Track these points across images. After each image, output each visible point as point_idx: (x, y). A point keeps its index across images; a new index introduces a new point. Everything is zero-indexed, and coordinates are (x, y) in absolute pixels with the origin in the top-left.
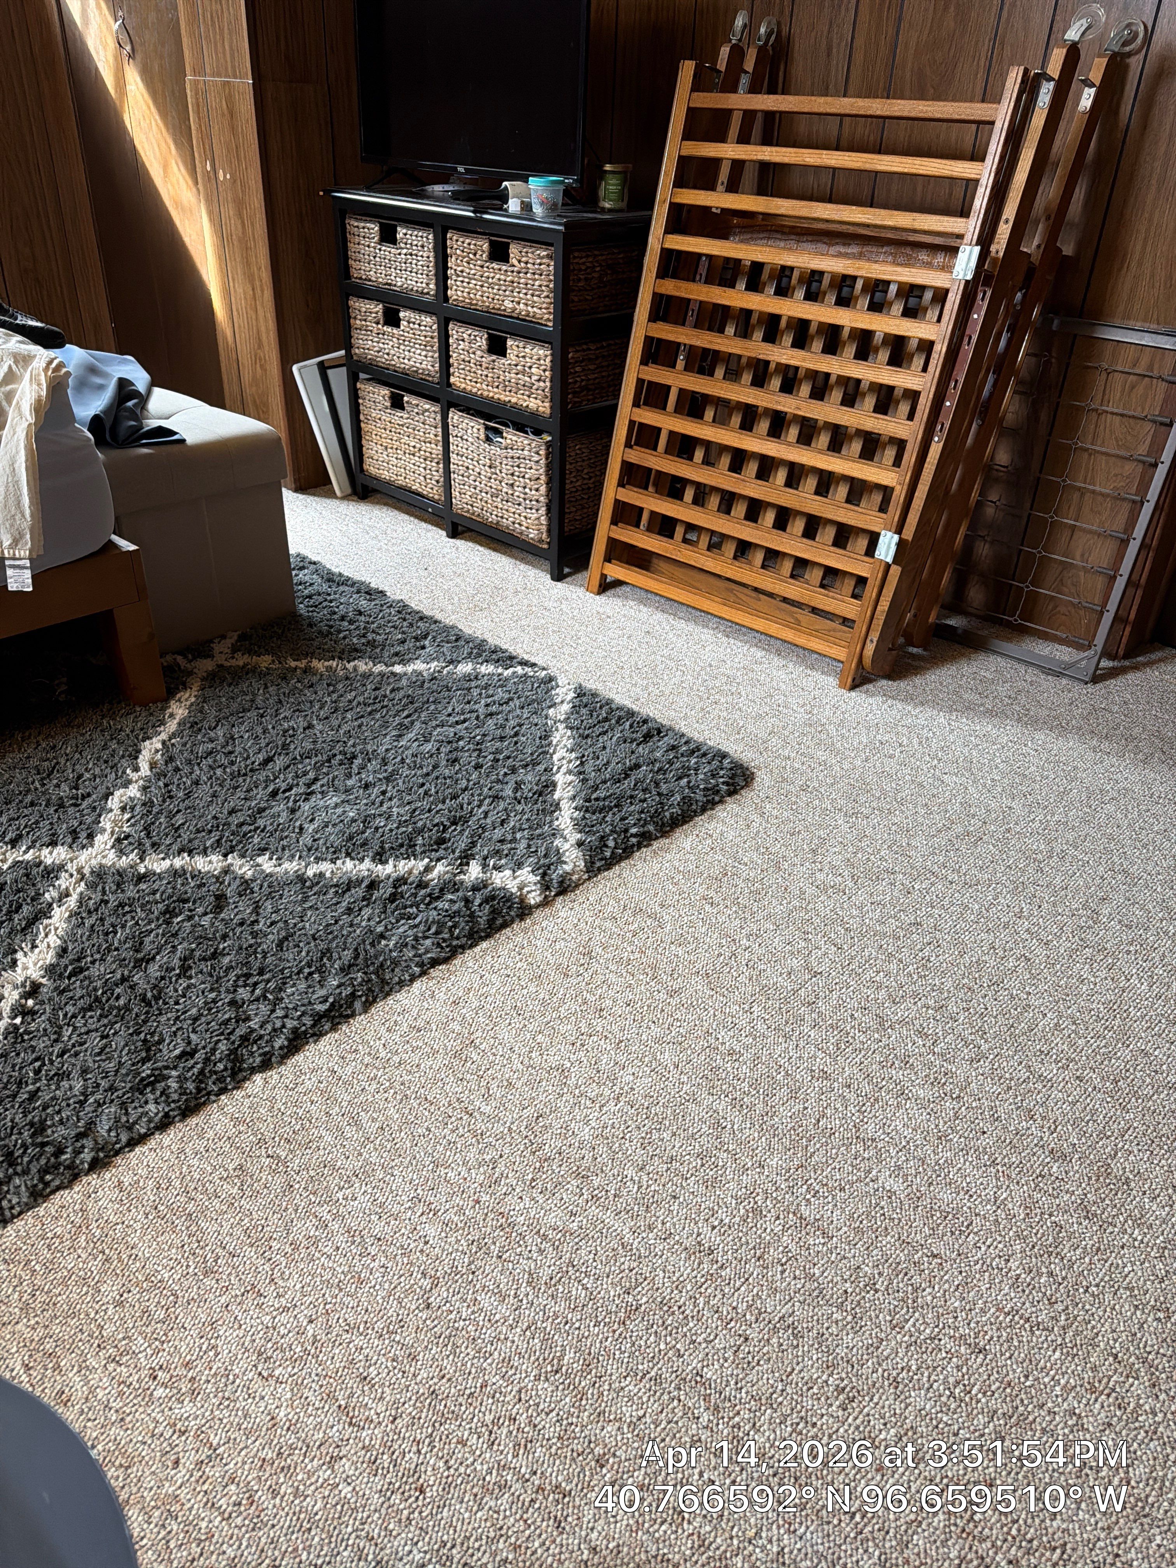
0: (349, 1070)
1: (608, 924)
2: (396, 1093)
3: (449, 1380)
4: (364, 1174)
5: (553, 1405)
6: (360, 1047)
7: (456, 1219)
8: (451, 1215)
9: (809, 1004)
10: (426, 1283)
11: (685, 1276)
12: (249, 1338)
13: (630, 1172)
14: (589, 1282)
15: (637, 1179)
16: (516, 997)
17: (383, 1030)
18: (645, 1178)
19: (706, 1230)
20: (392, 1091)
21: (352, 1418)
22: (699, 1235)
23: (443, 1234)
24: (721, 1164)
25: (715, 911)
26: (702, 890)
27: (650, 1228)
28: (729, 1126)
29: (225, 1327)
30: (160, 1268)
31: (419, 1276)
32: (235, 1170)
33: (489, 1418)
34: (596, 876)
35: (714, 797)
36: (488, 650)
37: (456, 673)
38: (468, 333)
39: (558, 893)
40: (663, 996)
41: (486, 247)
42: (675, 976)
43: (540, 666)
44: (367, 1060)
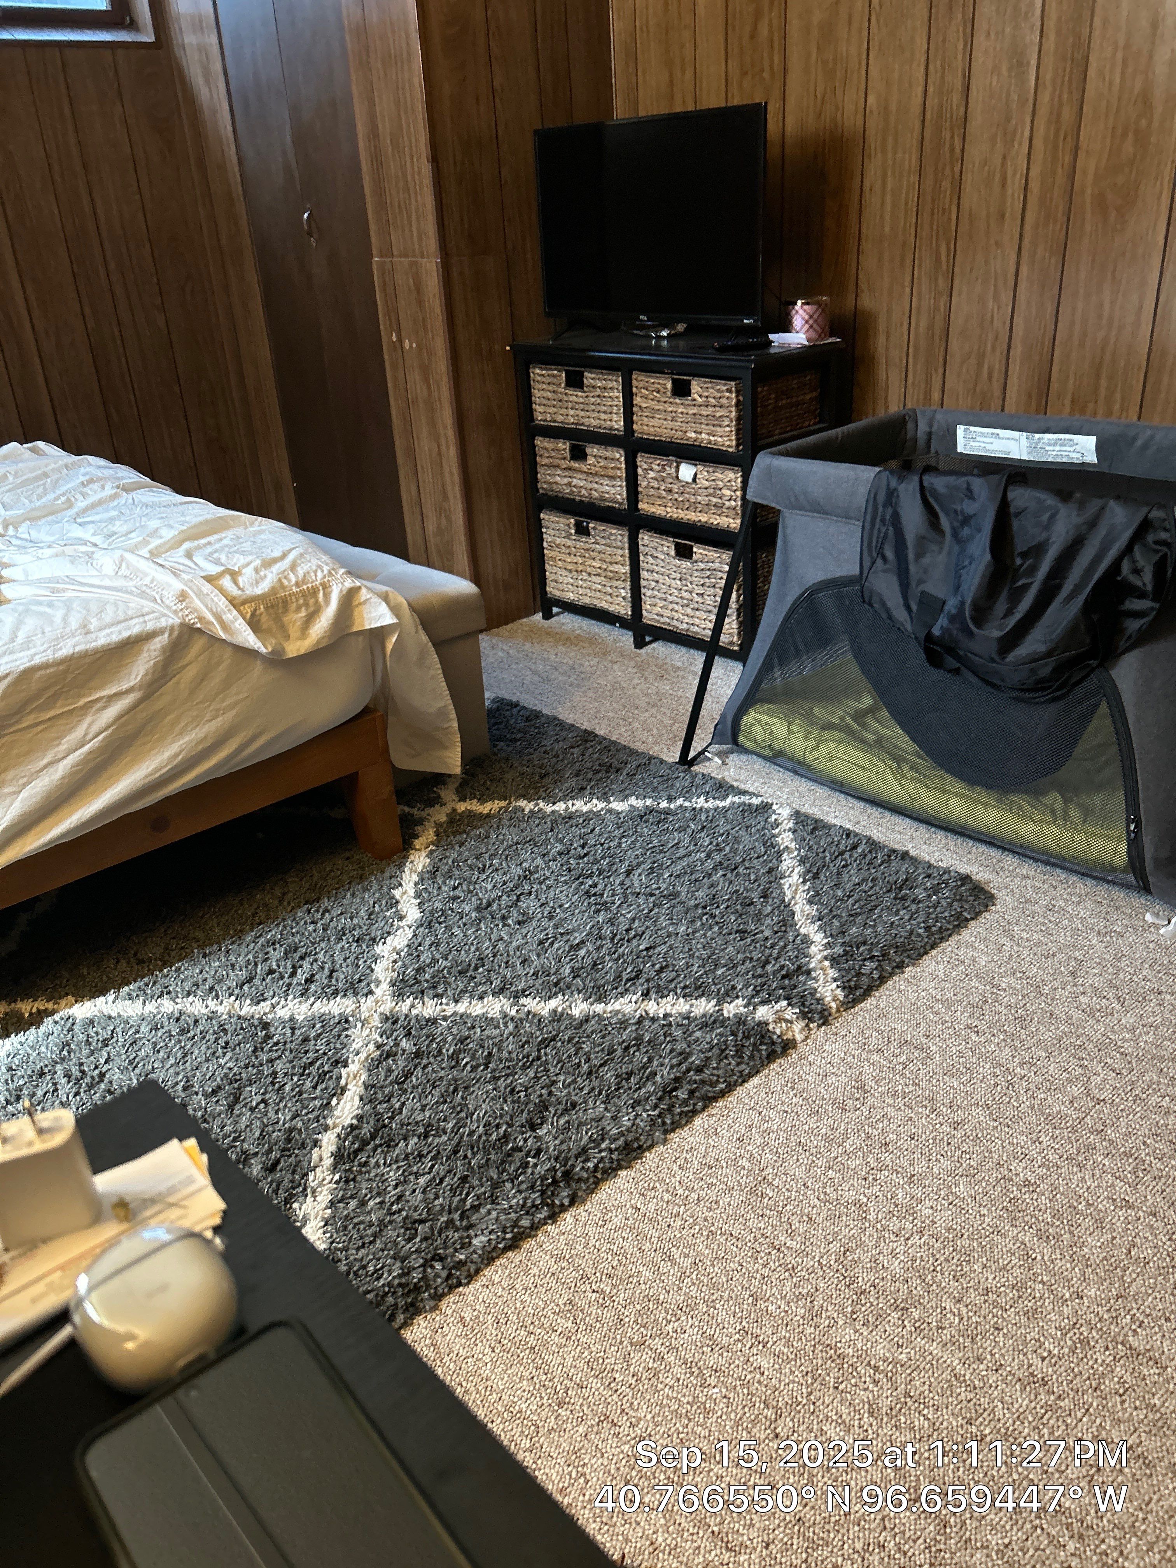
0: (651, 1207)
1: (875, 1057)
2: (701, 1229)
3: (813, 1508)
4: (688, 1307)
5: (919, 1533)
6: (657, 1184)
7: (786, 1350)
8: (780, 1347)
9: (1099, 1132)
10: (769, 1413)
11: (1024, 1407)
12: (613, 1466)
13: (948, 1304)
14: (929, 1413)
15: (956, 1311)
16: (798, 1133)
17: (675, 1168)
18: (964, 1310)
19: (1036, 1361)
20: (697, 1227)
21: (728, 1542)
22: (1030, 1366)
23: (777, 1366)
24: (1038, 1295)
25: (982, 1040)
26: (965, 1019)
27: (980, 1359)
28: (1039, 1258)
29: (588, 1456)
30: (516, 1399)
31: (762, 1406)
32: (565, 1304)
33: (859, 1546)
34: (853, 1007)
35: (960, 923)
36: (698, 780)
37: (672, 806)
38: (657, 463)
39: (819, 1026)
40: (946, 1128)
41: (669, 385)
42: (955, 1108)
43: (754, 794)
44: (667, 1197)
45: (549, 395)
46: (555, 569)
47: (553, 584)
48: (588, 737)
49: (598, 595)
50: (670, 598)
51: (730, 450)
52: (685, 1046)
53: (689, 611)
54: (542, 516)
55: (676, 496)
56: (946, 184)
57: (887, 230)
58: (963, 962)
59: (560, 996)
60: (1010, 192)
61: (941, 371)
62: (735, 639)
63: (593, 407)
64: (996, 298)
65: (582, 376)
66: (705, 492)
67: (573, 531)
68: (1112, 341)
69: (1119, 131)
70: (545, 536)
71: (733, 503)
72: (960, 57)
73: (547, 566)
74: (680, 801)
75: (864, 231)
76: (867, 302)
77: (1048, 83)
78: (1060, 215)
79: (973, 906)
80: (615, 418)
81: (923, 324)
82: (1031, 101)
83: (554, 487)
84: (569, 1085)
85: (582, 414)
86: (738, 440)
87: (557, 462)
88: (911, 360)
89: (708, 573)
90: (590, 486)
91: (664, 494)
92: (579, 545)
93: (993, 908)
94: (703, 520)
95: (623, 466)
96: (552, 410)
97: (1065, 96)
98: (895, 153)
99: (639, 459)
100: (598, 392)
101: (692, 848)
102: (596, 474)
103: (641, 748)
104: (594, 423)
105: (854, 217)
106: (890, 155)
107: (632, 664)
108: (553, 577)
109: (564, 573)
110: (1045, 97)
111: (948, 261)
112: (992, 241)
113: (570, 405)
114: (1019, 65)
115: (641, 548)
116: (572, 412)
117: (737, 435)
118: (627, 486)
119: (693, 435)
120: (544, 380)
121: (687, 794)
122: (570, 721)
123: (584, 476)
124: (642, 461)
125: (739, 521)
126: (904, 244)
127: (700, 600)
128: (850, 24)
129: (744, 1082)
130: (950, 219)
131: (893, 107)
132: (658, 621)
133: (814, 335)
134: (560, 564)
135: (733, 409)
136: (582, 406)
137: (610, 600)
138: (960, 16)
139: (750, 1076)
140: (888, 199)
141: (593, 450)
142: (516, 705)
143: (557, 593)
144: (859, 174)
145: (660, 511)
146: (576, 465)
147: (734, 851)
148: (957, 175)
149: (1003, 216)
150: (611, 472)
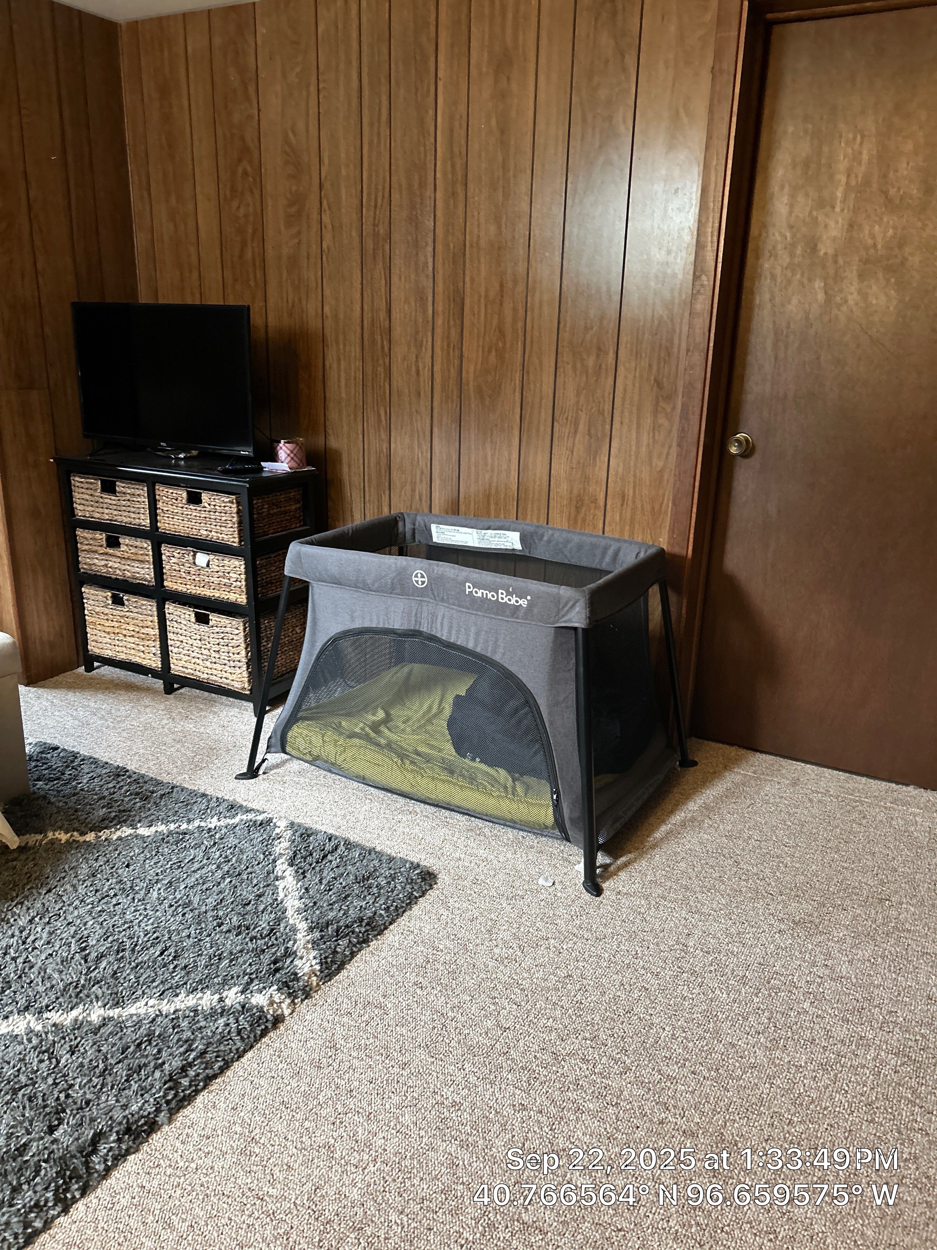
0: (155, 1183)
1: (345, 1019)
2: (197, 1194)
6: (161, 1161)
9: (505, 1054)
13: (393, 1217)
15: (399, 1221)
16: (282, 1094)
17: (178, 1144)
18: (405, 1219)
20: (194, 1193)
24: (459, 1194)
28: (461, 1163)
34: (330, 980)
35: (411, 901)
36: (213, 804)
37: (190, 827)
38: (177, 552)
39: (302, 1001)
40: (396, 1070)
41: (185, 495)
42: (403, 1052)
43: (258, 811)
44: (169, 1171)
45: (87, 497)
46: (95, 632)
47: (93, 644)
48: (120, 773)
49: (133, 652)
50: (193, 655)
51: (235, 545)
52: (189, 1034)
53: (208, 664)
54: (83, 590)
55: (194, 577)
56: (381, 369)
57: (344, 395)
58: (412, 932)
59: (81, 1006)
60: (422, 379)
61: (387, 492)
62: (246, 685)
63: (124, 508)
64: (420, 446)
65: (115, 485)
66: (216, 575)
67: (110, 602)
68: (495, 479)
69: (486, 349)
70: (86, 605)
71: (238, 583)
72: (383, 289)
73: (88, 630)
74: (197, 823)
75: (327, 395)
76: (333, 443)
77: (440, 313)
78: (455, 397)
79: (421, 886)
80: (142, 517)
81: (373, 460)
82: (431, 323)
83: (93, 567)
84: (85, 1086)
85: (116, 513)
86: (240, 537)
87: (96, 548)
88: (366, 485)
89: (222, 635)
90: (124, 567)
91: (184, 575)
92: (115, 612)
93: (435, 886)
94: (217, 595)
95: (151, 553)
96: (90, 509)
97: (452, 323)
98: (345, 345)
99: (163, 548)
100: (128, 497)
101: (205, 861)
102: (128, 559)
103: (165, 778)
104: (125, 520)
105: (320, 385)
106: (341, 347)
107: (162, 707)
108: (94, 638)
109: (103, 634)
110: (439, 322)
111: (386, 420)
112: (414, 410)
113: (105, 506)
114: (422, 300)
115: (167, 615)
116: (107, 511)
117: (239, 534)
118: (154, 568)
119: (205, 533)
120: (82, 485)
121: (203, 814)
122: (105, 760)
123: (119, 560)
124: (166, 550)
125: (244, 597)
126: (356, 405)
127: (217, 656)
128: (308, 258)
129: (240, 1057)
130: (385, 392)
131: (341, 316)
132: (184, 672)
133: (294, 465)
134: (99, 627)
135: (235, 515)
136: (115, 507)
137: (143, 656)
138: (381, 264)
139: (245, 1051)
140: (343, 374)
141: (124, 540)
142: (56, 748)
143: (97, 651)
144: (321, 355)
145: (181, 588)
146: (111, 551)
147: (239, 861)
148: (387, 364)
149: (419, 394)
150: (140, 558)
